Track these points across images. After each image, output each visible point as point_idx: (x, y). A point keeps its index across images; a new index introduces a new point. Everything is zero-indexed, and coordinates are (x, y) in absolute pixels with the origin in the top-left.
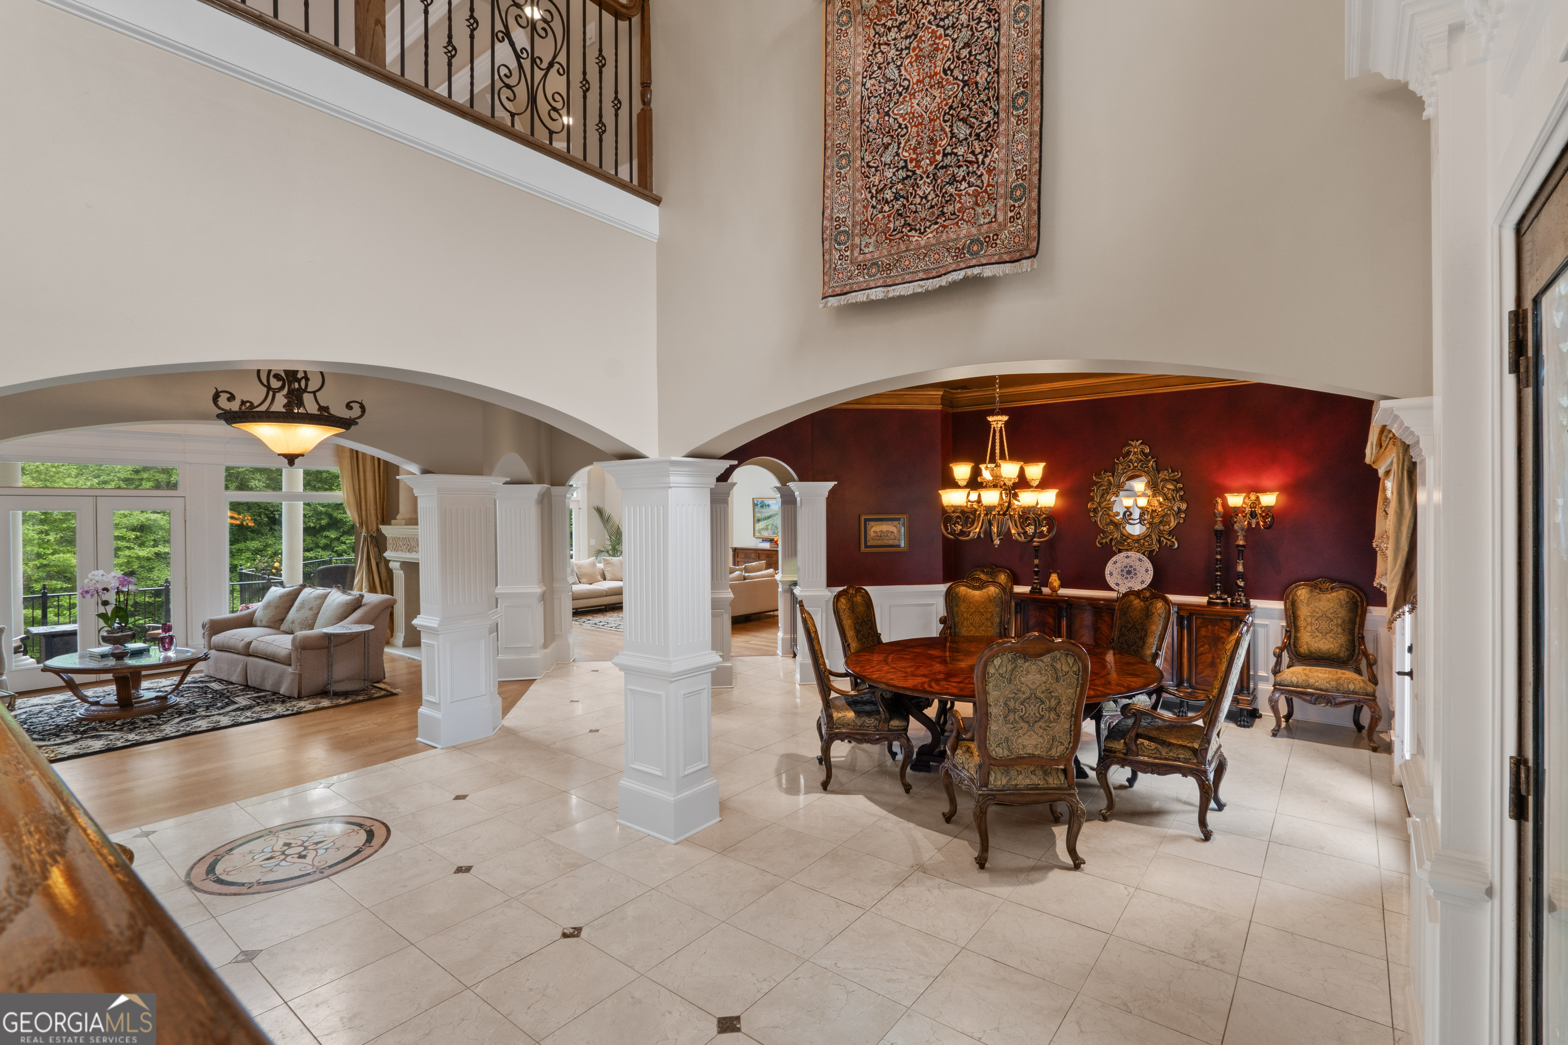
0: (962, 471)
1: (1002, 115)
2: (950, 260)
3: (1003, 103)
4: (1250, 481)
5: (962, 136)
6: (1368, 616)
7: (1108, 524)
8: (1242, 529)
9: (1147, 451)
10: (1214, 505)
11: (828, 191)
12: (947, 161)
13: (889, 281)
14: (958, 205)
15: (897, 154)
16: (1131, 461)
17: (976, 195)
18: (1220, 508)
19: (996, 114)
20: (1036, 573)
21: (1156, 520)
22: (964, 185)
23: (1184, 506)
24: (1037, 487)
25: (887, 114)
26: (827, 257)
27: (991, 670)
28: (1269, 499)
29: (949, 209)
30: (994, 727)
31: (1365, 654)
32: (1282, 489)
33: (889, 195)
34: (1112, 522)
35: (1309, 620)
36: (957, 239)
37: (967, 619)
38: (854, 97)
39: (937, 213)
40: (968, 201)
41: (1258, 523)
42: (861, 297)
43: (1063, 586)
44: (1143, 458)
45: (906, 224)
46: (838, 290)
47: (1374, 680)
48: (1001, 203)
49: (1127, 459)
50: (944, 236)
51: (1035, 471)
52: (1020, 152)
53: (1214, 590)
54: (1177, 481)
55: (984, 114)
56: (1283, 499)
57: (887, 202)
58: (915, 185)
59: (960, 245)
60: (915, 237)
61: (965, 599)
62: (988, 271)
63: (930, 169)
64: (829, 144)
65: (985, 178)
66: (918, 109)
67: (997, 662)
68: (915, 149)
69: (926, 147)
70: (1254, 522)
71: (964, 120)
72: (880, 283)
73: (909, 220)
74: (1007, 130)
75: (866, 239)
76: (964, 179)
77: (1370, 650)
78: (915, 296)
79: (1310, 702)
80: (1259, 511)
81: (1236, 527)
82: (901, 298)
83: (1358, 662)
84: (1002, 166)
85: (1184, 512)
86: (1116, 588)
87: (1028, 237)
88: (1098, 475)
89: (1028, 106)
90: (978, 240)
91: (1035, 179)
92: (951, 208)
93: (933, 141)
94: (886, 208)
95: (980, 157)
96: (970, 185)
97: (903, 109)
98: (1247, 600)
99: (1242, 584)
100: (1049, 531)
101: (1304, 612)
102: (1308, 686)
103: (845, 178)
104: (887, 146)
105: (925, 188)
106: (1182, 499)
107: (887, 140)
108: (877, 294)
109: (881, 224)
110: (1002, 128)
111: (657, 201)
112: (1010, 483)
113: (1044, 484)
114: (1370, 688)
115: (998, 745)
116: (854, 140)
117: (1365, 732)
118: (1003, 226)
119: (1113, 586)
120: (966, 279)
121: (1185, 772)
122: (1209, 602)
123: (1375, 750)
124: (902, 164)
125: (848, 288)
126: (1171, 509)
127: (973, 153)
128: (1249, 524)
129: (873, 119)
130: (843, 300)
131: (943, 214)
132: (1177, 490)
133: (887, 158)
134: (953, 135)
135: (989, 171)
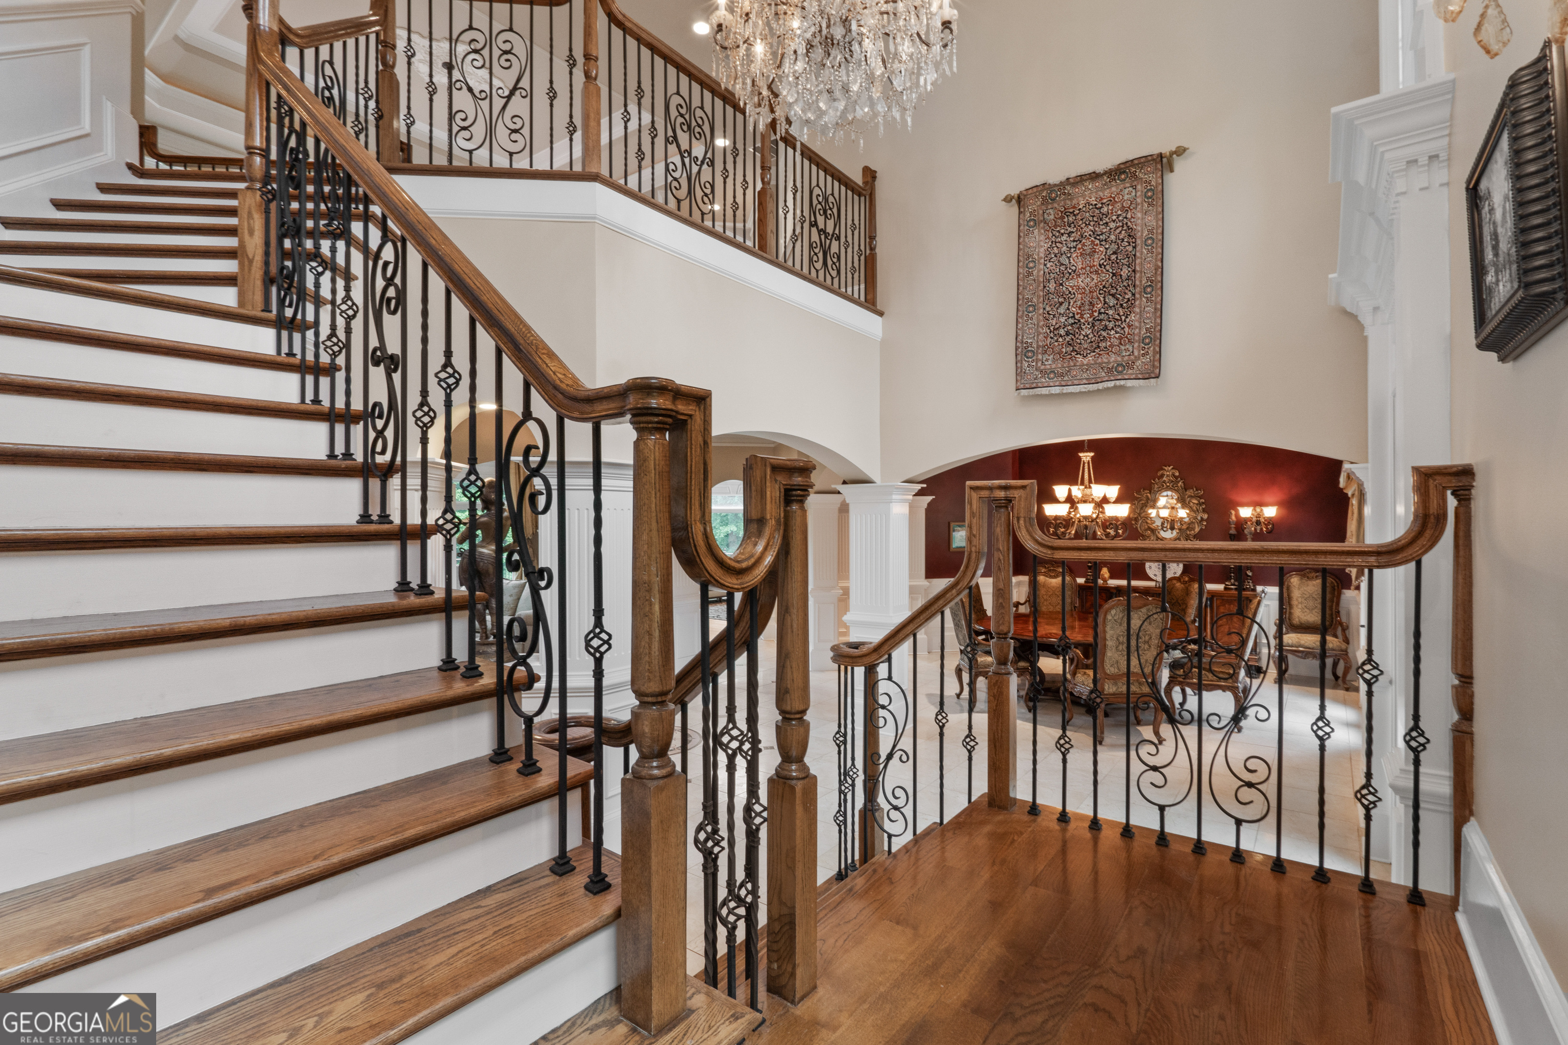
0: (1061, 491)
1: (1137, 296)
2: (1103, 374)
3: (1138, 289)
4: (1256, 498)
5: (1111, 304)
6: (1343, 597)
7: (1146, 530)
8: (1251, 533)
9: (1177, 474)
10: (1229, 515)
11: (1020, 325)
12: (1102, 316)
13: (1063, 383)
14: (1109, 343)
15: (1068, 309)
16: (1164, 482)
17: (1120, 338)
18: (1233, 518)
19: (1134, 295)
20: (1090, 568)
21: (1184, 527)
22: (1113, 332)
23: (1206, 516)
24: (1115, 502)
25: (1061, 284)
26: (1019, 365)
27: (1109, 617)
28: (1270, 512)
29: (1102, 345)
30: (1109, 654)
31: (1341, 624)
32: (1280, 504)
33: (1062, 332)
34: (1149, 529)
35: (1300, 600)
36: (1109, 363)
37: (1046, 600)
38: (1039, 271)
39: (1095, 346)
40: (1116, 342)
41: (1261, 529)
42: (1044, 391)
43: (1112, 577)
44: (1173, 479)
45: (1074, 350)
46: (1028, 386)
47: (1347, 641)
48: (1136, 345)
49: (1162, 480)
50: (1100, 360)
51: (1112, 491)
52: (1148, 318)
53: (1229, 579)
54: (1200, 497)
55: (1125, 293)
56: (1284, 512)
57: (1061, 336)
58: (1080, 328)
59: (1110, 366)
60: (1080, 359)
61: (1044, 585)
62: (1129, 383)
63: (1090, 320)
64: (1020, 297)
65: (1126, 330)
66: (1082, 284)
67: (1113, 612)
68: (1080, 307)
69: (1087, 307)
70: (1258, 528)
71: (1113, 295)
72: (1057, 383)
73: (1076, 348)
74: (1140, 304)
75: (1046, 356)
76: (1113, 329)
77: (1344, 619)
78: (1081, 393)
79: (1301, 657)
80: (1262, 520)
81: (1246, 531)
82: (1072, 394)
83: (1335, 629)
84: (1137, 324)
85: (1206, 520)
86: (1154, 578)
87: (1154, 366)
88: (1138, 492)
89: (1153, 293)
90: (1122, 364)
91: (1158, 334)
92: (1104, 344)
93: (1091, 304)
94: (1060, 340)
95: (1123, 318)
96: (1117, 332)
97: (1072, 283)
98: (1254, 586)
99: (1250, 574)
100: (1123, 533)
101: (1296, 594)
102: (1301, 646)
103: (1032, 319)
104: (1061, 304)
105: (1087, 331)
106: (1204, 511)
107: (1061, 300)
108: (1056, 390)
109: (1057, 349)
110: (1137, 303)
111: (881, 314)
112: (1098, 500)
113: (1119, 500)
114: (1344, 646)
115: (1112, 666)
116: (1039, 297)
117: (1340, 681)
118: (1137, 358)
119: (1152, 576)
120: (1115, 387)
121: (1224, 689)
122: (1226, 589)
123: (1347, 690)
124: (1071, 315)
125: (1034, 385)
126: (1196, 518)
127: (1118, 314)
128: (1255, 529)
129: (1052, 286)
130: (1032, 392)
131: (1099, 347)
132: (1200, 504)
133: (1062, 310)
134: (1105, 303)
135: (1129, 326)
